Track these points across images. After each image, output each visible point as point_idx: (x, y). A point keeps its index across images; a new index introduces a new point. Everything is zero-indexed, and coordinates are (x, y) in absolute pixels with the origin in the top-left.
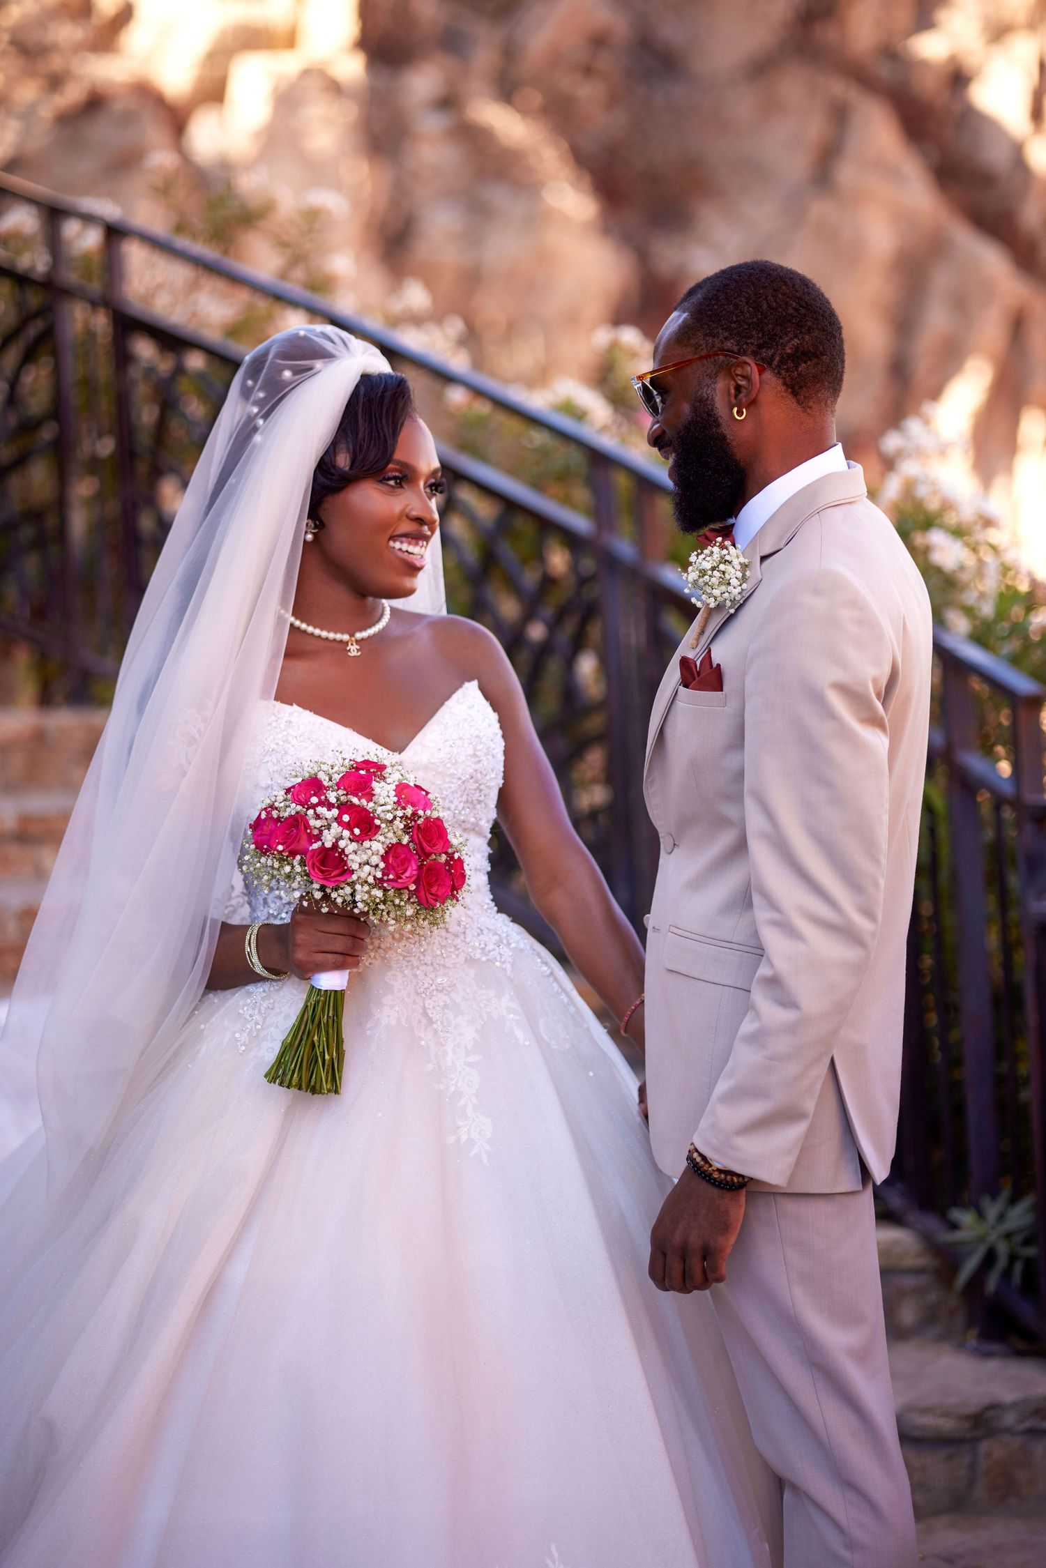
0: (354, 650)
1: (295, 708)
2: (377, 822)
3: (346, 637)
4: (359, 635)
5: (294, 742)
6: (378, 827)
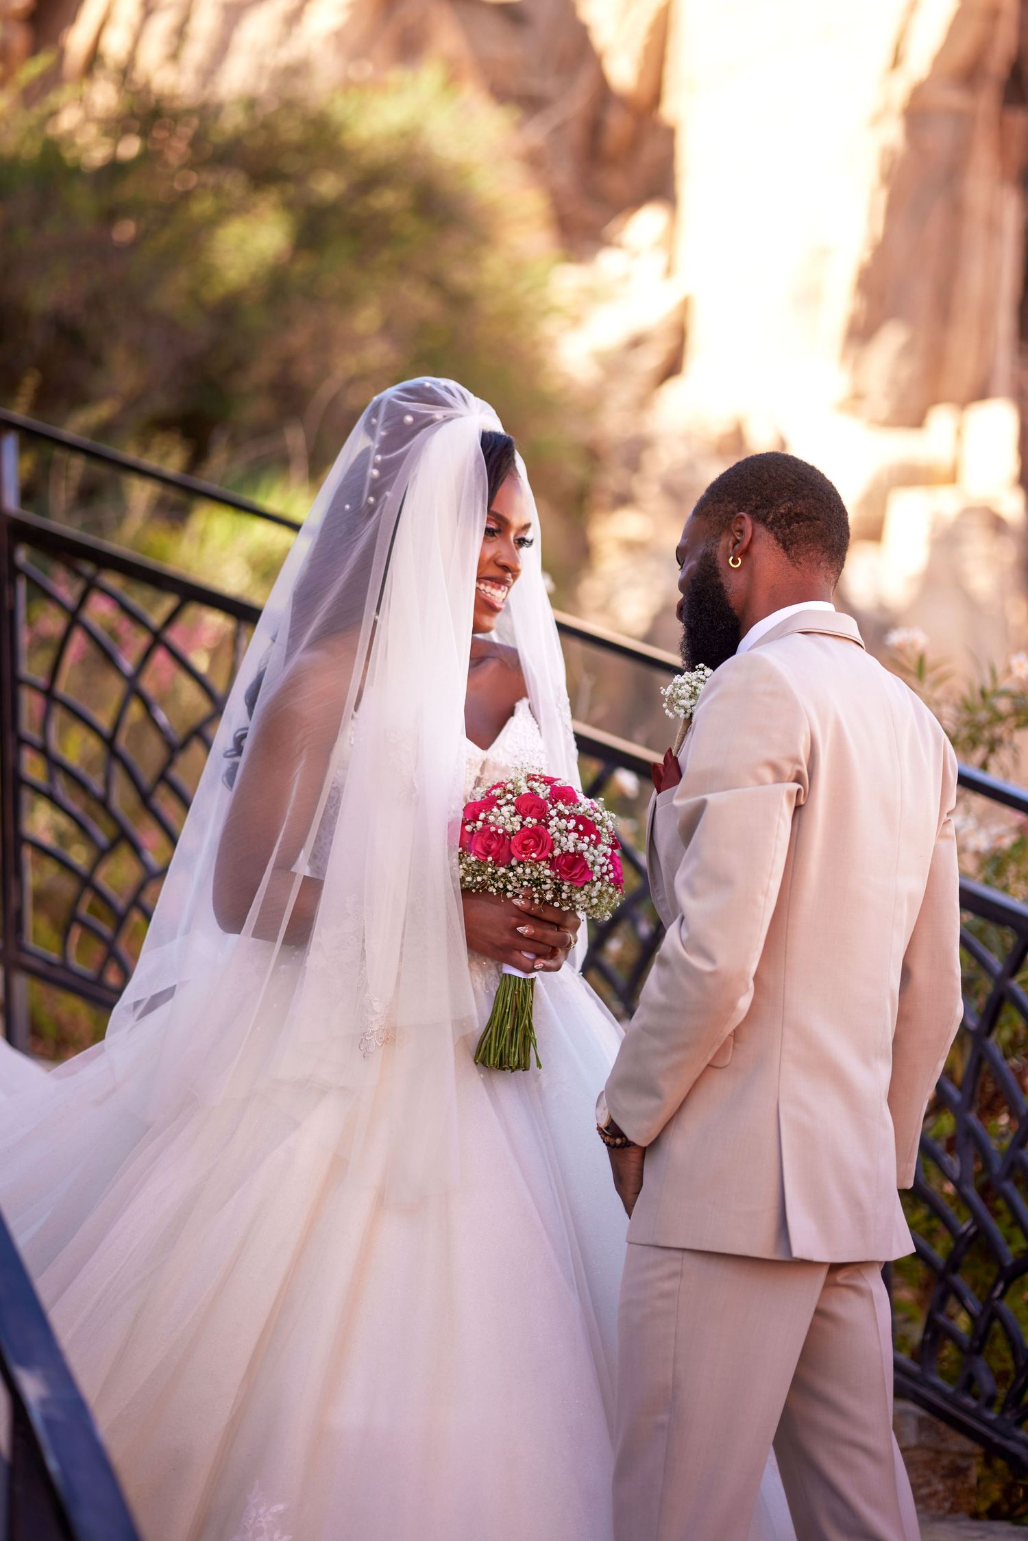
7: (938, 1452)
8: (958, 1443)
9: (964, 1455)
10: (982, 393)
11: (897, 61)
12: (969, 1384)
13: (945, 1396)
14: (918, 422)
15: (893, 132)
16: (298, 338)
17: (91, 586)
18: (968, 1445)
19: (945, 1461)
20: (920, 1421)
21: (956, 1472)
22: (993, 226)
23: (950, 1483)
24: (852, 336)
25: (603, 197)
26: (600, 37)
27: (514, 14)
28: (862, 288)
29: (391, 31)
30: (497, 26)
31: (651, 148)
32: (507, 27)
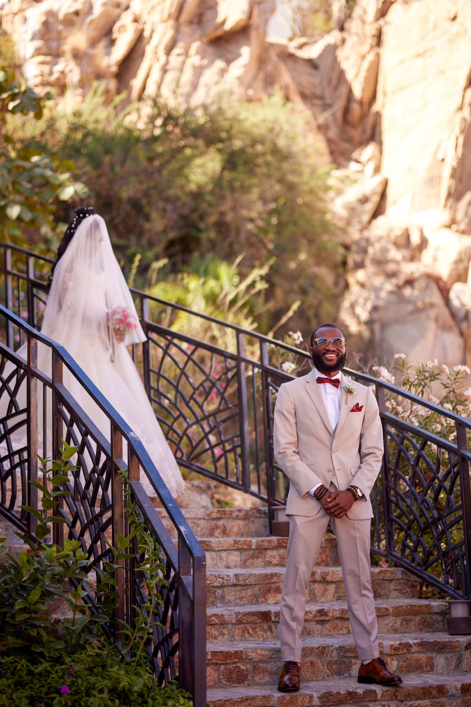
7: (408, 580)
8: (413, 578)
9: (415, 581)
12: (413, 560)
13: (407, 564)
15: (466, 113)
17: (171, 343)
18: (417, 579)
19: (410, 583)
20: (402, 571)
21: (413, 586)
23: (411, 589)
24: (449, 195)
25: (349, 140)
26: (350, 76)
27: (312, 64)
28: (453, 176)
29: (261, 76)
30: (305, 69)
31: (370, 121)
32: (309, 70)
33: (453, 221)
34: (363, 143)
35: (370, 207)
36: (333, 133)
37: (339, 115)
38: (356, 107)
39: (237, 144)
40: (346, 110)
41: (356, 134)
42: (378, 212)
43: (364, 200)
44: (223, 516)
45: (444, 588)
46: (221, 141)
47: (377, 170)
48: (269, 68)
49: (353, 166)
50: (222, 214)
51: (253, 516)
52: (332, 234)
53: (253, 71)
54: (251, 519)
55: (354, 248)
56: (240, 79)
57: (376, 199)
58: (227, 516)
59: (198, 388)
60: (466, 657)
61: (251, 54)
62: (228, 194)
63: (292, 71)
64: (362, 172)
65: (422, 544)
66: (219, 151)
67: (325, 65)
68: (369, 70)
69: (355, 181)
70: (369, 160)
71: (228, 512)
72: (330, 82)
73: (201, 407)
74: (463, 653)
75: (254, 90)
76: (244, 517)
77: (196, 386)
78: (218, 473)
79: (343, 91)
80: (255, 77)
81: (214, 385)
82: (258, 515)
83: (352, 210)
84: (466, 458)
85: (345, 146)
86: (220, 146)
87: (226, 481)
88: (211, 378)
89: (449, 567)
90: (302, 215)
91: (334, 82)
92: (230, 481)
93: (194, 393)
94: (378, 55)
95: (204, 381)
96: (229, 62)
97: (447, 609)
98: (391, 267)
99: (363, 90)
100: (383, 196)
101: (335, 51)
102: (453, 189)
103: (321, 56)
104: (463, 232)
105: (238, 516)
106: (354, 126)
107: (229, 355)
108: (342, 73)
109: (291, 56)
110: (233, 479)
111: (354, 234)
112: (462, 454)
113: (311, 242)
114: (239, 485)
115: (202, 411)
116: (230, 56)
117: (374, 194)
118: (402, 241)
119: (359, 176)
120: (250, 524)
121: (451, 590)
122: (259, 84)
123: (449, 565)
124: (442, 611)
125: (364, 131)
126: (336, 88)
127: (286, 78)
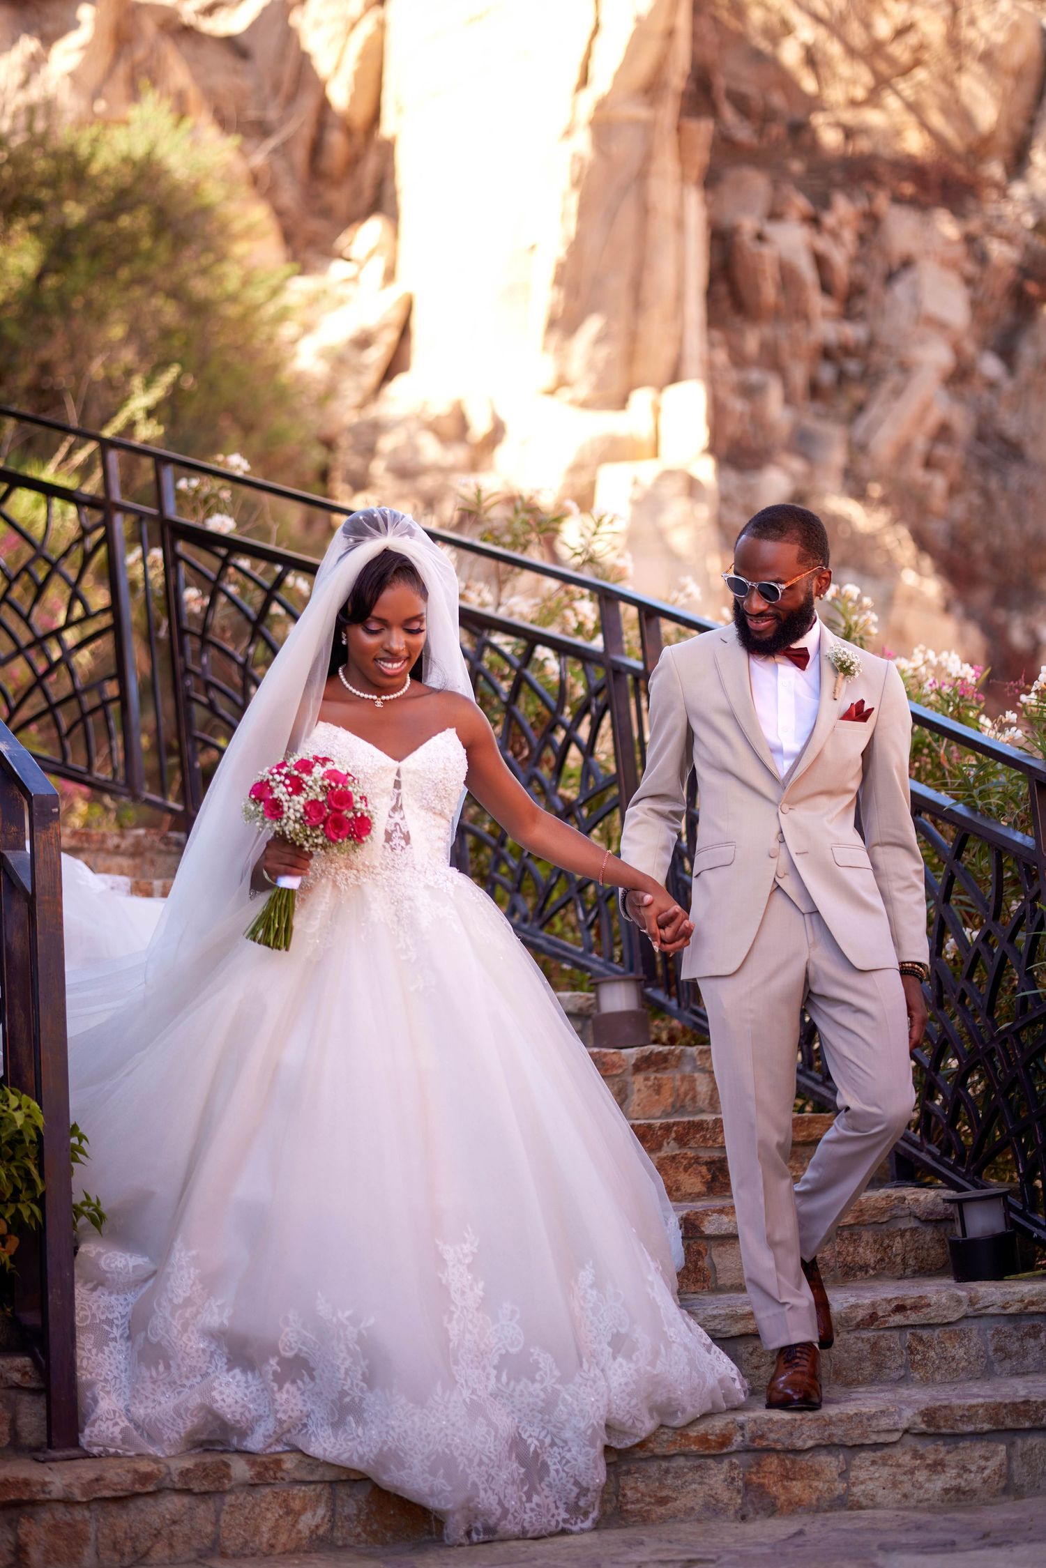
0: (379, 704)
1: (341, 729)
2: (304, 786)
3: (375, 697)
4: (384, 698)
5: (337, 747)
6: (304, 789)
10: (675, 376)
11: (584, 81)
12: (513, 910)
14: (622, 403)
15: (583, 142)
16: (54, 350)
22: (680, 224)
24: (552, 324)
25: (326, 212)
26: (323, 65)
27: (235, 47)
28: (558, 281)
29: (122, 70)
30: (220, 60)
31: (370, 166)
32: (228, 60)
33: (562, 382)
34: (356, 217)
35: (377, 356)
36: (289, 195)
37: (300, 154)
38: (336, 140)
39: (75, 212)
40: (317, 148)
41: (339, 198)
42: (394, 366)
43: (363, 342)
44: (86, 845)
45: (583, 962)
46: (38, 206)
47: (390, 275)
48: (140, 53)
49: (337, 269)
50: (46, 368)
51: (152, 848)
52: (294, 413)
53: (104, 60)
54: (148, 855)
55: (344, 442)
56: (74, 76)
57: (389, 337)
58: (94, 846)
59: (18, 577)
60: (636, 1087)
61: (97, 21)
62: (57, 321)
63: (192, 63)
64: (355, 279)
65: (531, 873)
66: (35, 230)
67: (265, 49)
68: (363, 57)
69: (341, 302)
70: (371, 254)
71: (95, 838)
72: (276, 88)
73: (26, 619)
74: (630, 1079)
75: (108, 101)
76: (131, 850)
77: (13, 573)
78: (70, 762)
79: (307, 104)
80: (110, 73)
81: (54, 567)
82: (162, 847)
83: (340, 362)
84: (623, 670)
85: (315, 225)
86: (36, 218)
87: (87, 778)
88: (46, 552)
89: (593, 915)
90: (226, 367)
91: (287, 85)
92: (97, 779)
93: (9, 589)
94: (382, 26)
95: (32, 560)
96: (48, 40)
97: (591, 1005)
98: (428, 483)
99: (353, 99)
100: (405, 331)
101: (286, 17)
102: (560, 310)
103: (254, 27)
104: (585, 405)
105: (118, 847)
106: (336, 183)
107: (86, 499)
108: (304, 60)
109: (187, 32)
110: (102, 774)
111: (345, 412)
112: (613, 662)
113: (248, 428)
114: (117, 784)
115: (30, 627)
116: (49, 28)
117: (385, 327)
118: (450, 427)
119: (349, 290)
120: (146, 867)
121: (599, 963)
122: (118, 88)
123: (592, 910)
124: (581, 1009)
125: (357, 194)
126: (291, 99)
127: (179, 74)
